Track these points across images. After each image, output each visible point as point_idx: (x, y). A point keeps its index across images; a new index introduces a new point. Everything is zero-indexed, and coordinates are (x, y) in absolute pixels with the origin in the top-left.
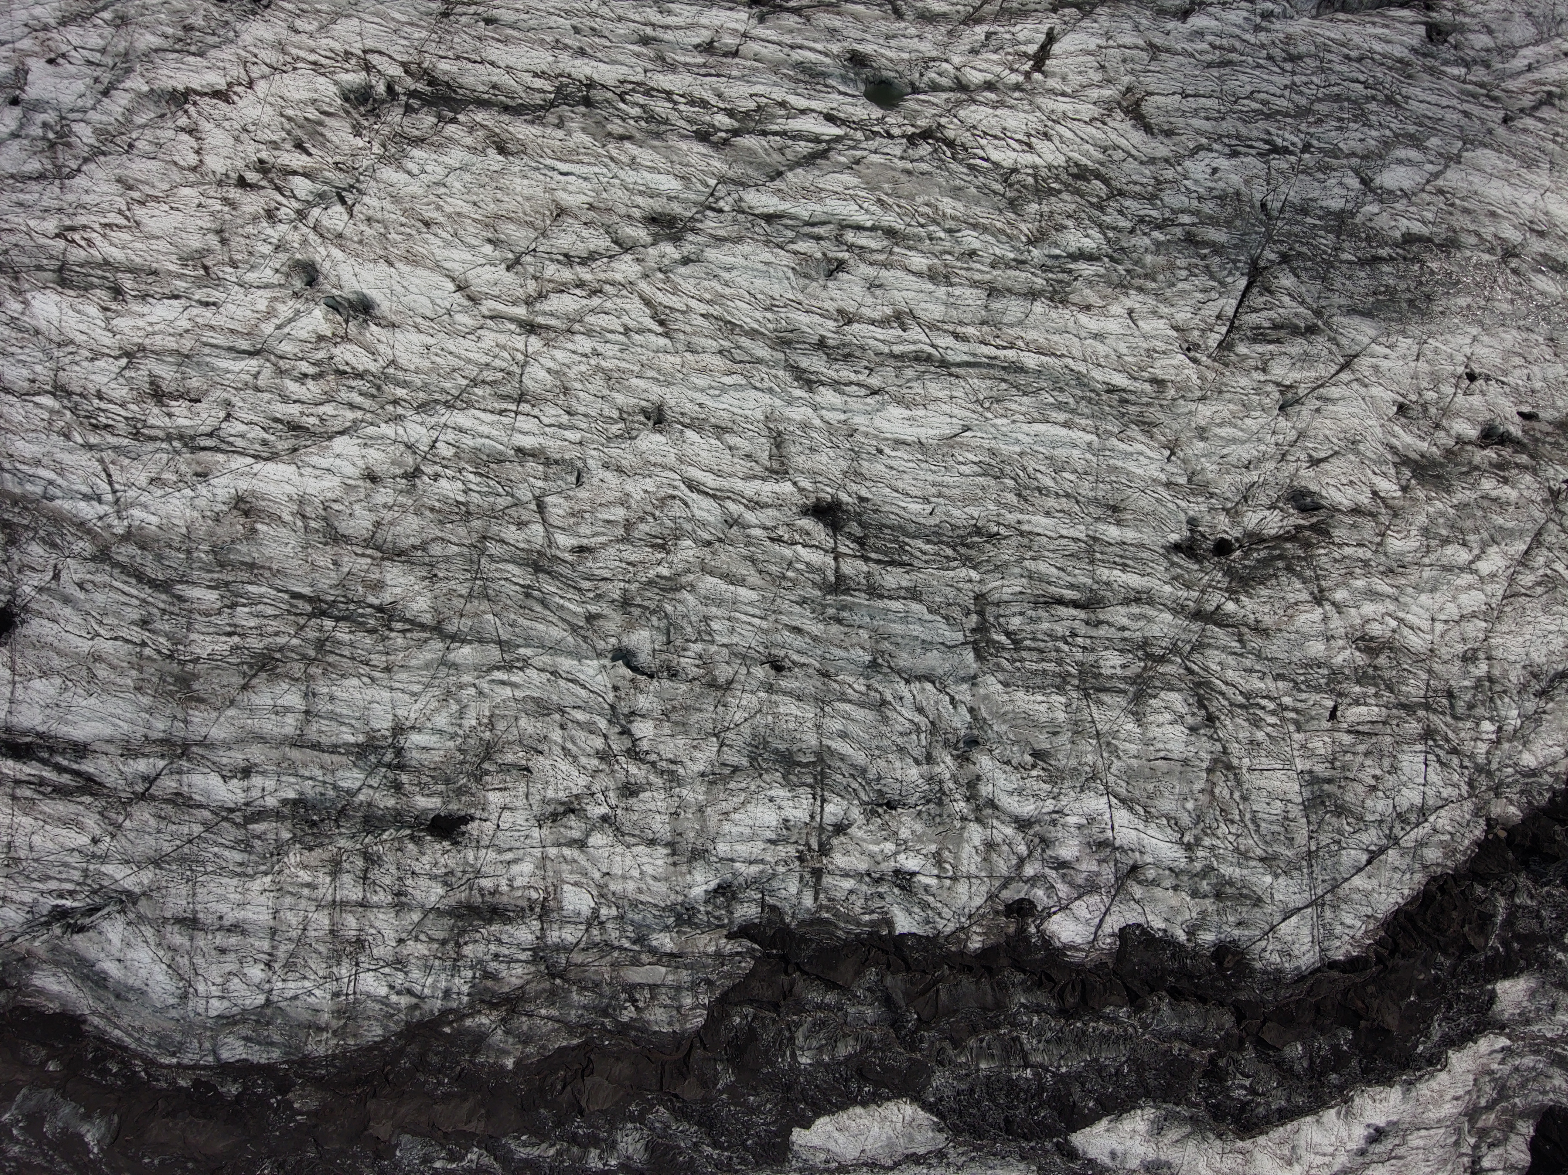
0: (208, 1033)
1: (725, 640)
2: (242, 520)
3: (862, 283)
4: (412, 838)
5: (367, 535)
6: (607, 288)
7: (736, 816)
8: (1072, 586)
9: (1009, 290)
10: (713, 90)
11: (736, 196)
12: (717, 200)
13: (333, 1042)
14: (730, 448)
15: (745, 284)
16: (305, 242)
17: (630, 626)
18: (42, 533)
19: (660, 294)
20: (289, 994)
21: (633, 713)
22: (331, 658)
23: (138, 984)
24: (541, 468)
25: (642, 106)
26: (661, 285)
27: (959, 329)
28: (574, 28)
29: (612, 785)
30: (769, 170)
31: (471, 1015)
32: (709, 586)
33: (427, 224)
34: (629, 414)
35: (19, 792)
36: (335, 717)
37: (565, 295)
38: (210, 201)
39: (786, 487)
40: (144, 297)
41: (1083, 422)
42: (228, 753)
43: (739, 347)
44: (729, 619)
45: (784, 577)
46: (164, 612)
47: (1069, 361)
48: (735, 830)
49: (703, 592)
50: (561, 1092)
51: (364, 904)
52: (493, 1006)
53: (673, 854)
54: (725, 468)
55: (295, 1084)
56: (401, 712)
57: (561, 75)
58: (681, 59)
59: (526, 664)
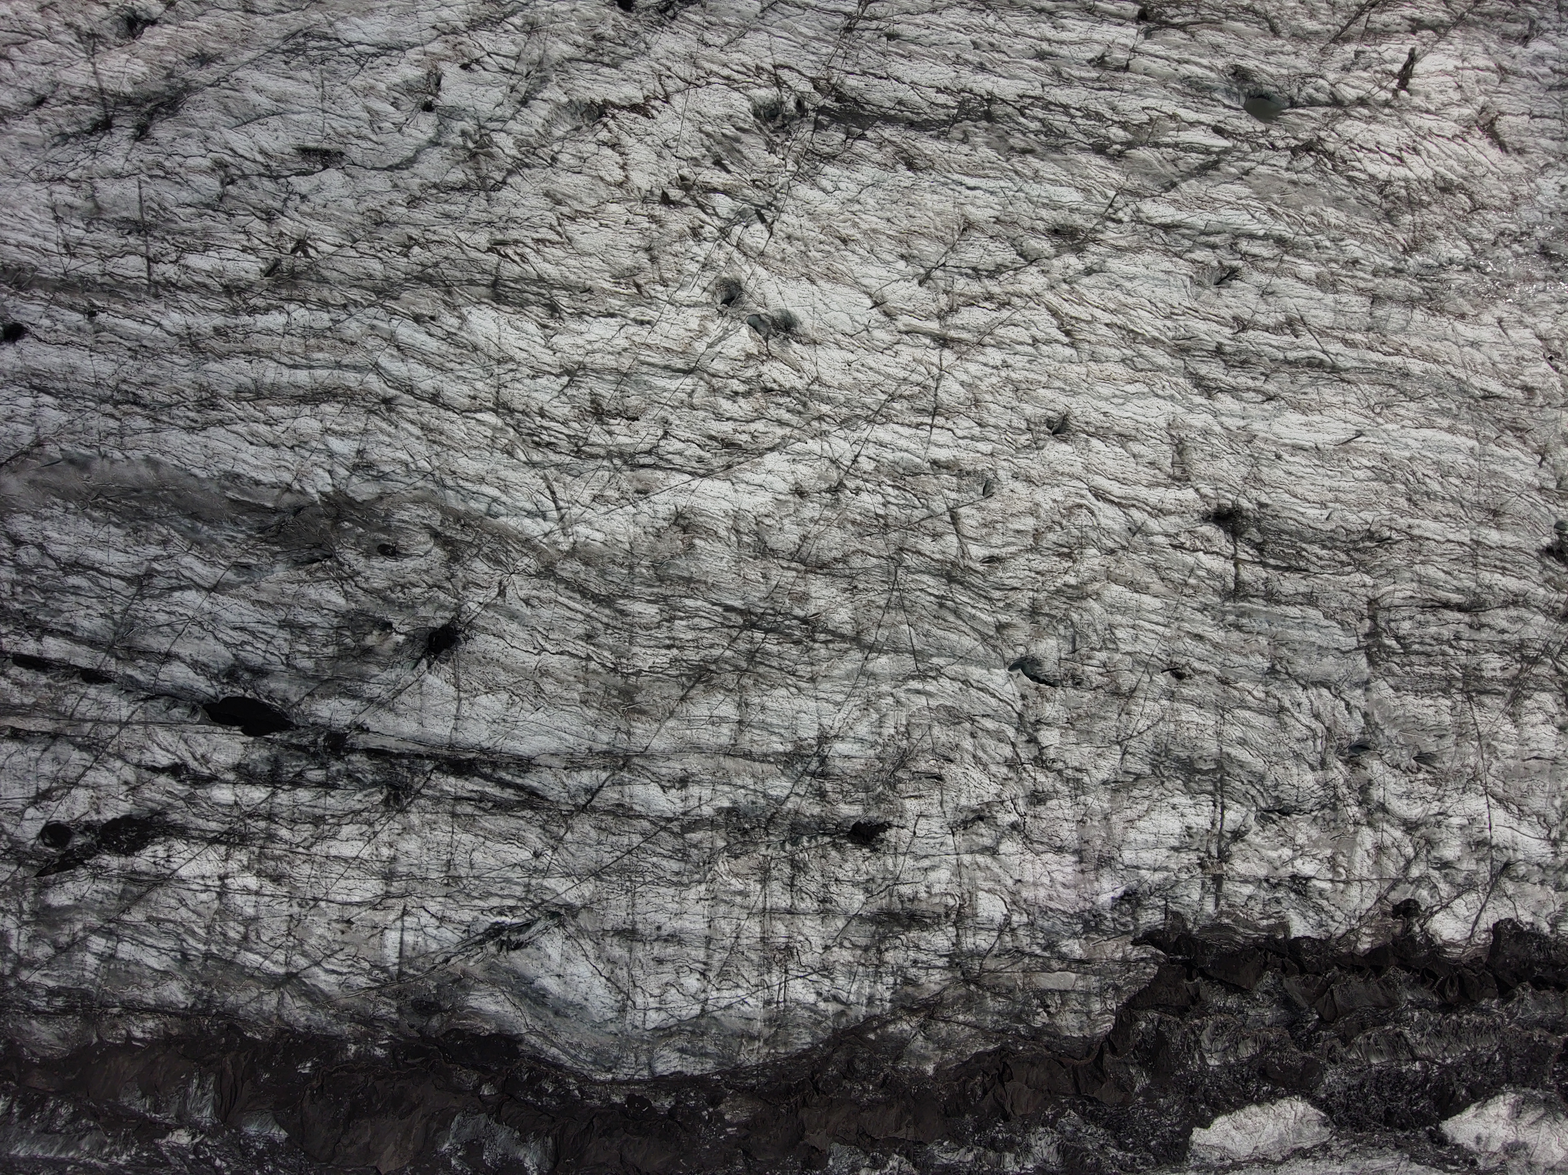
0: (645, 1047)
1: (1129, 649)
2: (681, 536)
3: (1256, 291)
4: (834, 845)
5: (793, 549)
6: (1015, 300)
7: (1141, 824)
8: (1458, 590)
9: (1390, 298)
10: (1108, 103)
11: (1133, 207)
12: (1116, 211)
13: (765, 1051)
14: (1134, 456)
15: (1147, 293)
16: (730, 260)
17: (1038, 635)
18: (486, 550)
19: (1066, 304)
20: (724, 1003)
21: (1038, 722)
22: (761, 669)
23: (578, 999)
24: (954, 480)
25: (1040, 120)
26: (1066, 296)
27: (1348, 336)
28: (974, 43)
29: (1021, 794)
30: (1163, 181)
31: (893, 1022)
32: (1114, 594)
33: (844, 241)
34: (1035, 424)
35: (459, 809)
36: (765, 727)
37: (975, 308)
38: (638, 218)
39: (1189, 494)
40: (580, 314)
41: (1465, 427)
42: (667, 764)
43: (1140, 356)
44: (1133, 627)
45: (1186, 584)
46: (607, 626)
47: (1450, 368)
48: (1140, 838)
49: (1109, 600)
50: (982, 1098)
51: (791, 912)
52: (912, 1012)
53: (1081, 861)
54: (1129, 476)
55: (726, 1095)
56: (826, 722)
57: (963, 90)
58: (1077, 73)
59: (939, 672)
